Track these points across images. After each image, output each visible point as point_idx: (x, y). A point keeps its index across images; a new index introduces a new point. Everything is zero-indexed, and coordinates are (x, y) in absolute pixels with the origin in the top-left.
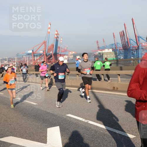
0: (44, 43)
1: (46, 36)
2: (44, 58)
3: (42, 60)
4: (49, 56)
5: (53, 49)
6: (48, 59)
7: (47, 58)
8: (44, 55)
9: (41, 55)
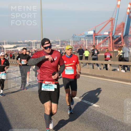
0: (110, 21)
1: (114, 12)
2: (110, 42)
3: (106, 44)
4: (117, 40)
5: (123, 30)
6: (115, 44)
7: (114, 41)
8: (110, 37)
9: (106, 37)
